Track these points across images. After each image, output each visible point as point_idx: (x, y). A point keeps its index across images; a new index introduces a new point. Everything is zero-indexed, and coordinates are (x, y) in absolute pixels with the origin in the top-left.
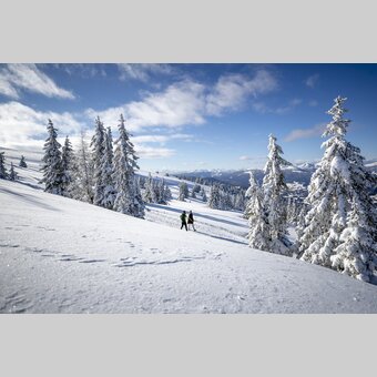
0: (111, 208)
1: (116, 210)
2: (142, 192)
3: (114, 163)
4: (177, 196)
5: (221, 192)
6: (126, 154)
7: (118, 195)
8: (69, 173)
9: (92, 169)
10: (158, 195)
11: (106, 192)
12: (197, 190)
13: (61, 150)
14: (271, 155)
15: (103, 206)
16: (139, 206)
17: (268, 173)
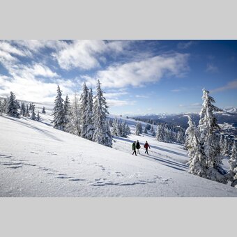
0: (91, 139)
1: (94, 141)
2: (111, 129)
3: (93, 111)
4: (134, 132)
5: (166, 130)
6: (101, 104)
7: (95, 131)
8: (67, 117)
9: (80, 114)
10: (121, 131)
11: (88, 129)
12: (149, 128)
13: (63, 103)
14: (205, 104)
15: (86, 138)
16: (109, 138)
17: (203, 116)
